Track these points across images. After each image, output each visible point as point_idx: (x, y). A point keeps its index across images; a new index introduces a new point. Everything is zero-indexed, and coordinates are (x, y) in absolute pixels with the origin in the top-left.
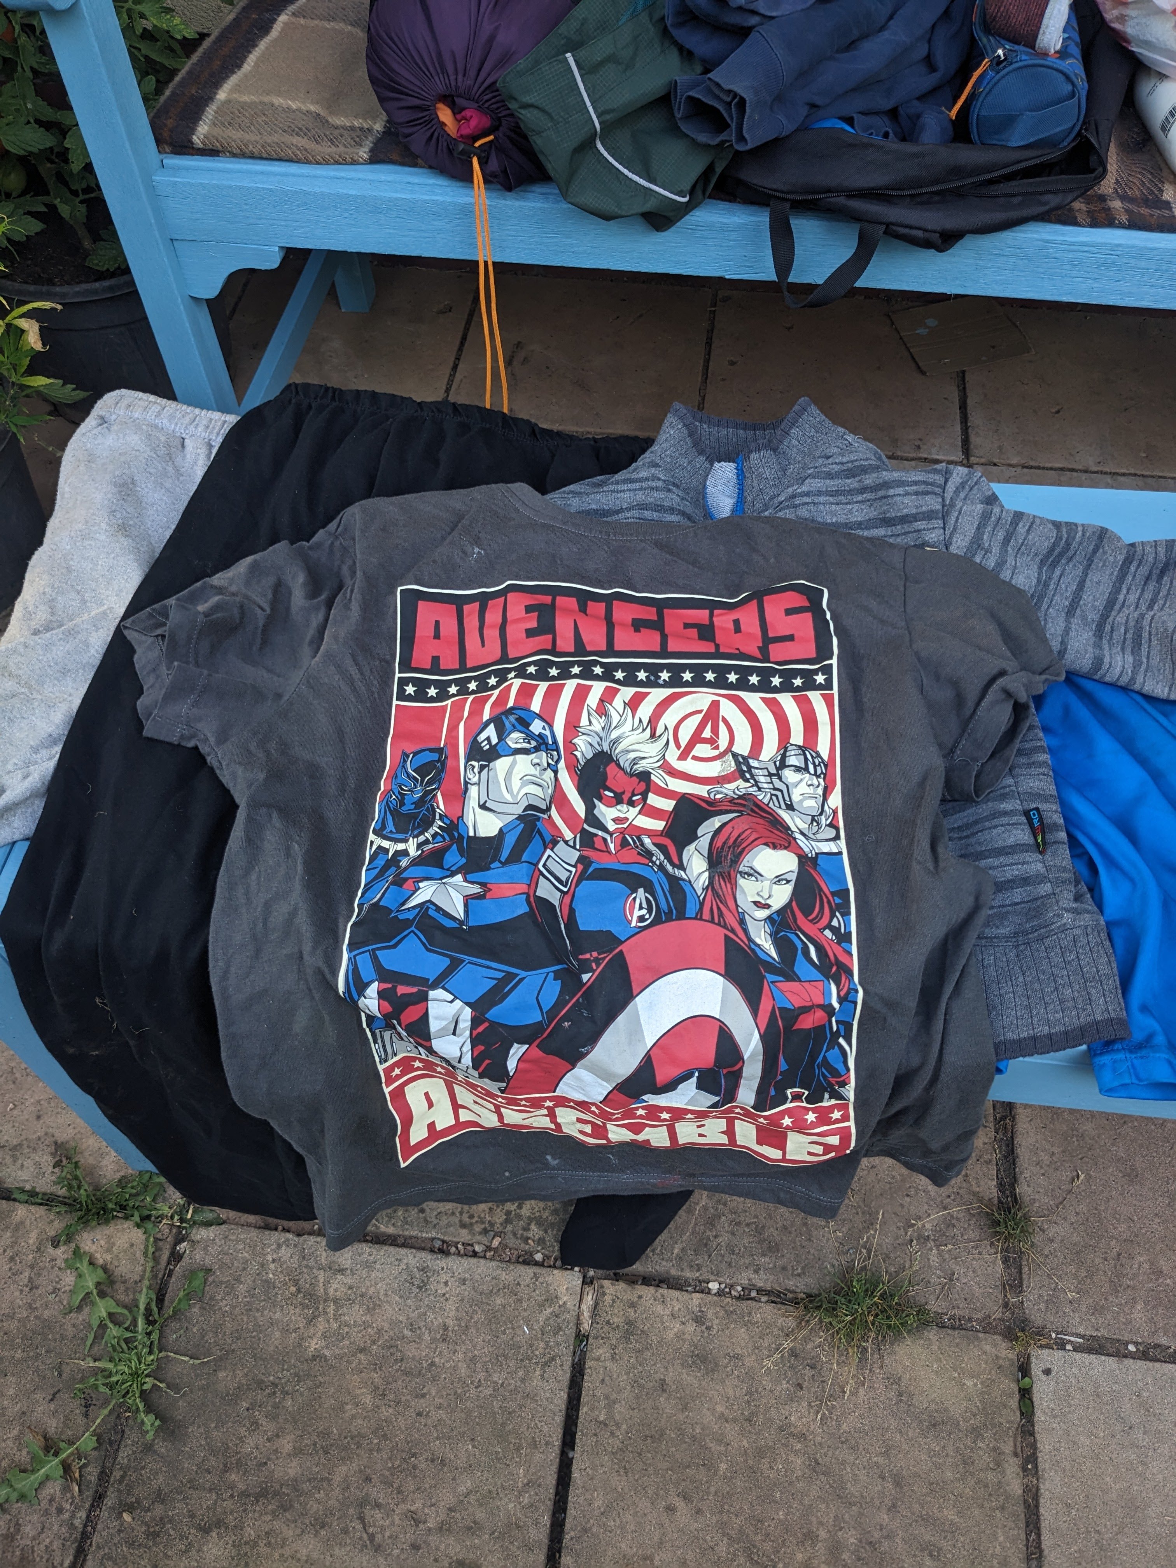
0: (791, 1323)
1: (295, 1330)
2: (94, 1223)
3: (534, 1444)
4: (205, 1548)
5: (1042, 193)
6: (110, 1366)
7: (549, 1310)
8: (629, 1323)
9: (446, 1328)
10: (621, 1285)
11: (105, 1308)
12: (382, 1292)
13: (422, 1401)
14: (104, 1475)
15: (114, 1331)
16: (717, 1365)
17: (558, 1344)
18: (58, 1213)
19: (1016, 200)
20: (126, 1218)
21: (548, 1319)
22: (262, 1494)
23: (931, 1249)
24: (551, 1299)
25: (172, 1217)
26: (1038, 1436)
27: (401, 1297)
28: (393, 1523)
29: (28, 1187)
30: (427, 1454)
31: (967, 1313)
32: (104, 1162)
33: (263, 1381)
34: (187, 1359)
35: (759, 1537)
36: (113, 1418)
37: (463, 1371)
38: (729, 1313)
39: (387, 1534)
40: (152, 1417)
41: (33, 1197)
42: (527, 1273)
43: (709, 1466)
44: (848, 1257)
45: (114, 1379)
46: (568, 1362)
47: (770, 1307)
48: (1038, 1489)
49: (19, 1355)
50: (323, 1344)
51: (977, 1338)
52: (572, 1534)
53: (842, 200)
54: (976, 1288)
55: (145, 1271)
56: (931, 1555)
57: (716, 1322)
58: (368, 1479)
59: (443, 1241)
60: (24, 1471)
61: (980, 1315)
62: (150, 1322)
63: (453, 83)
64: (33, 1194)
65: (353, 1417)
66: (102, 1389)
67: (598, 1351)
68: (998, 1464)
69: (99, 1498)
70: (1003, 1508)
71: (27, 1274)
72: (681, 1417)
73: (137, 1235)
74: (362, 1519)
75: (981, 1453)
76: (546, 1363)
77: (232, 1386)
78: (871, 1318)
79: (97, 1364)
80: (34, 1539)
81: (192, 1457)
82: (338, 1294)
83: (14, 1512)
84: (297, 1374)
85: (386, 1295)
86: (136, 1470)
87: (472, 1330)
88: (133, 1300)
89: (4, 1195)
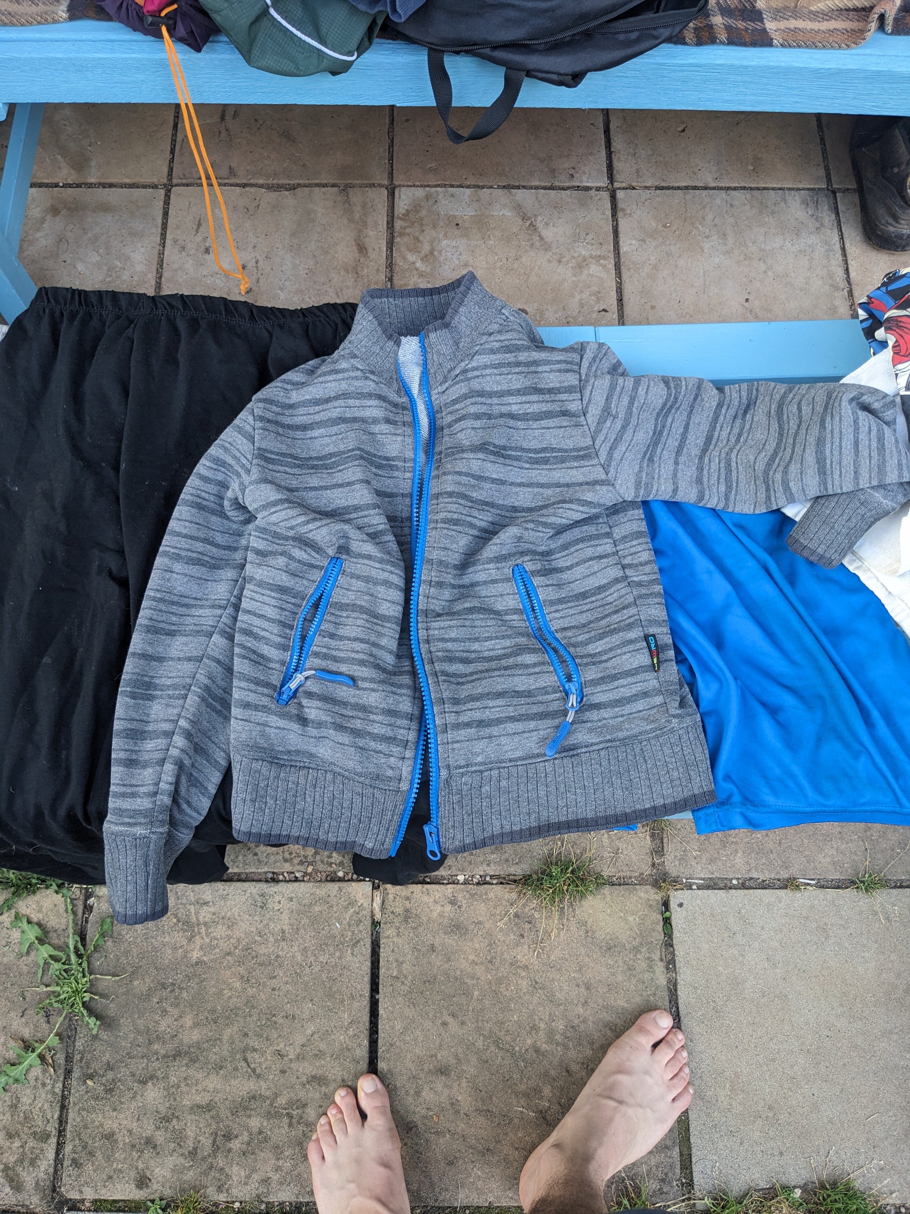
0: (514, 896)
1: (181, 947)
2: (25, 895)
4: (145, 1094)
5: (655, 29)
6: (58, 989)
7: (352, 910)
8: (407, 911)
9: (283, 932)
10: (399, 887)
11: (47, 951)
12: (236, 914)
13: (274, 981)
14: (69, 1059)
15: (55, 966)
16: (467, 930)
17: (361, 932)
20: (47, 887)
21: (352, 916)
22: (177, 1054)
23: (603, 834)
24: (352, 903)
26: (675, 947)
27: (250, 915)
28: (266, 1060)
30: (284, 1014)
31: (628, 874)
33: (165, 984)
34: (110, 977)
35: (503, 1033)
36: (67, 1022)
37: (299, 958)
38: (472, 895)
39: (264, 1067)
40: (93, 1019)
42: (334, 887)
43: (467, 994)
44: (548, 847)
45: (62, 997)
46: (368, 941)
47: (499, 888)
48: (676, 980)
50: (202, 953)
51: (636, 889)
52: (383, 1048)
54: (633, 856)
55: (68, 922)
57: (465, 902)
58: (246, 1035)
59: (273, 873)
60: (13, 1065)
61: (637, 874)
62: (79, 956)
65: (230, 997)
66: (56, 1005)
67: (388, 933)
68: (650, 967)
69: (68, 1073)
70: (654, 993)
72: (447, 966)
73: (59, 899)
74: (245, 1060)
75: (639, 962)
76: (354, 945)
77: (145, 989)
78: (566, 887)
79: (48, 988)
80: (30, 1105)
81: (126, 1038)
82: (206, 919)
83: (13, 1090)
84: (187, 976)
85: (239, 916)
86: (89, 1052)
87: (302, 931)
88: (64, 941)
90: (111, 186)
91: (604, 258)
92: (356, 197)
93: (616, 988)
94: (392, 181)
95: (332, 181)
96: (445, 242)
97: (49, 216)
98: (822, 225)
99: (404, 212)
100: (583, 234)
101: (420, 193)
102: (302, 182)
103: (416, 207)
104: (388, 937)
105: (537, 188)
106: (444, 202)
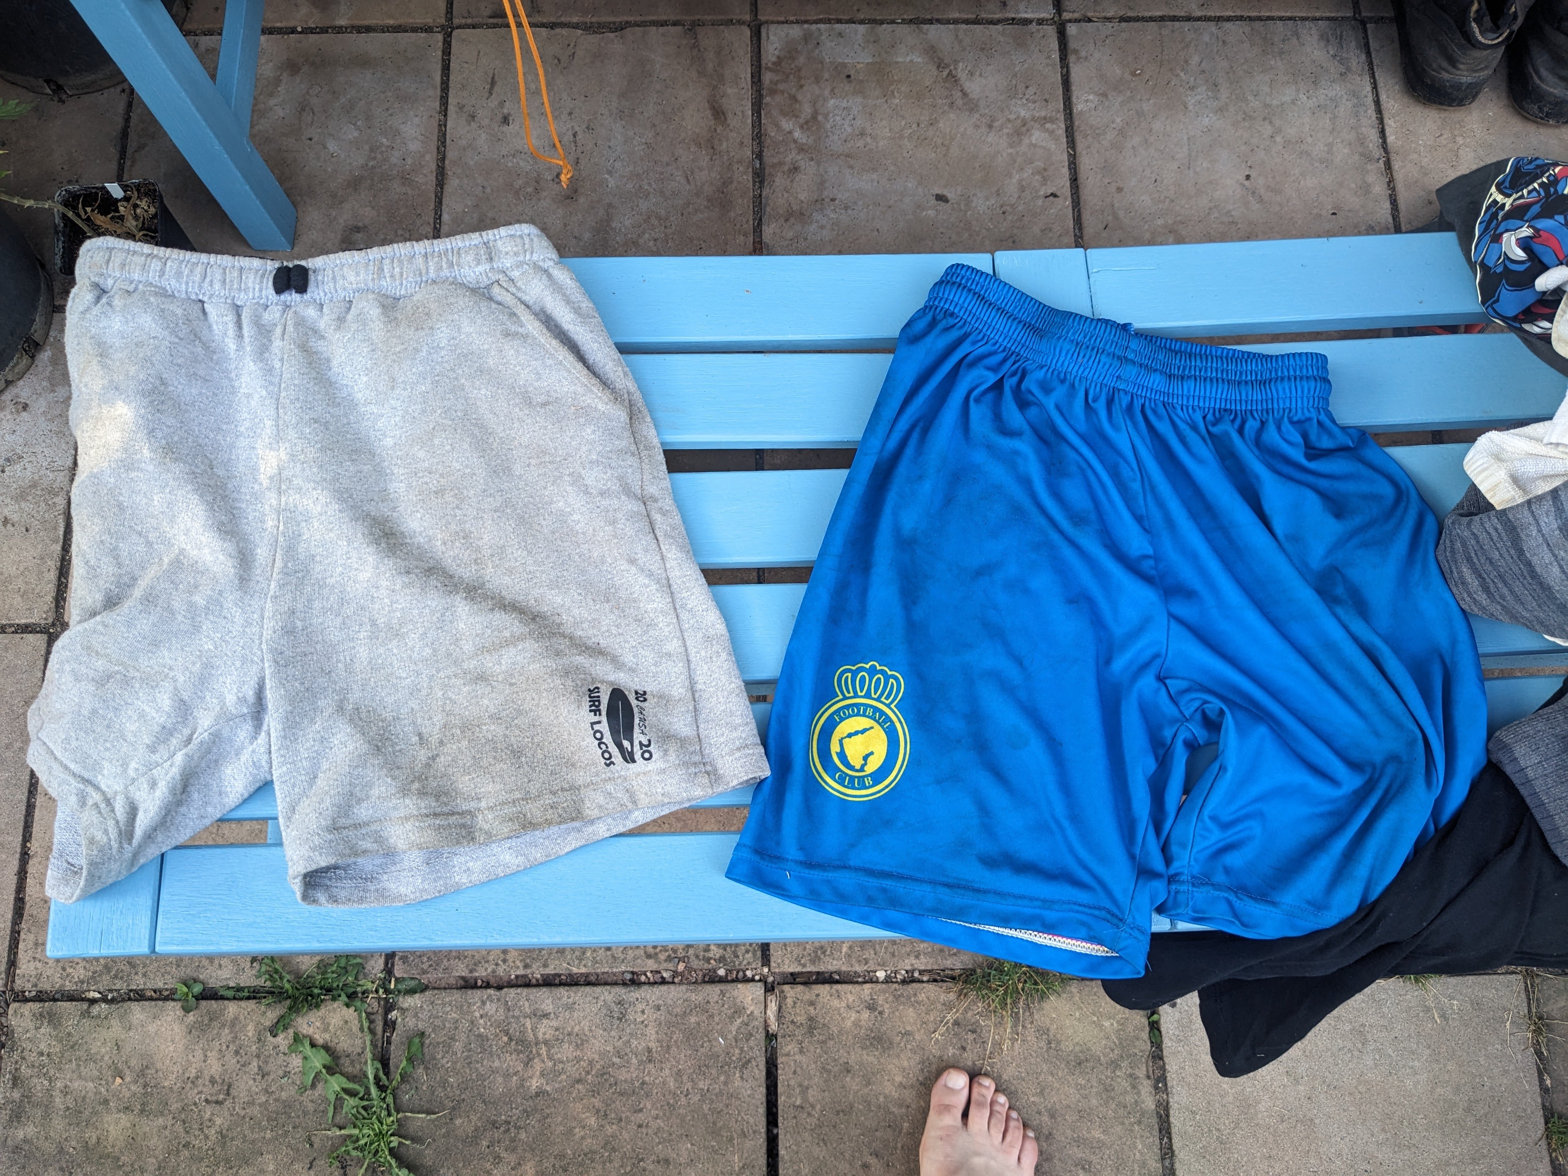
0: (952, 996)
1: (515, 1074)
2: (305, 1010)
3: (744, 1135)
6: (356, 1132)
7: (739, 1021)
8: (811, 1019)
9: (649, 1050)
10: (800, 988)
11: (338, 1083)
12: (586, 1028)
13: (640, 1115)
15: (351, 1102)
16: (891, 1043)
17: (751, 1048)
18: (269, 1004)
20: (334, 999)
21: (739, 1028)
24: (739, 1011)
25: (377, 991)
26: (1166, 1060)
27: (605, 1030)
29: (232, 984)
30: (653, 1157)
33: (496, 1122)
34: (423, 1116)
36: (369, 1173)
37: (672, 1084)
38: (897, 998)
40: (405, 1170)
41: (240, 993)
42: (713, 991)
45: (362, 1142)
46: (762, 1061)
47: (931, 987)
48: (1168, 1103)
49: (269, 1134)
50: (543, 1081)
55: (365, 1043)
56: (1083, 1168)
57: (887, 1006)
59: (633, 973)
62: (382, 1088)
64: (238, 990)
65: (583, 1138)
66: (354, 1153)
67: (787, 1049)
68: (1134, 1087)
70: (1139, 1122)
71: (255, 1064)
72: (866, 1091)
73: (350, 1013)
75: (1119, 1080)
76: (743, 1066)
77: (470, 1130)
78: (1020, 986)
79: (343, 1132)
82: (547, 1036)
84: (525, 1111)
85: (591, 1031)
87: (674, 1049)
88: (361, 1070)
89: (210, 995)
90: (368, 29)
91: (1052, 120)
92: (708, 38)
93: (1089, 1115)
94: (756, 15)
95: (673, 18)
96: (832, 102)
97: (285, 75)
98: (1349, 69)
99: (774, 59)
100: (1021, 88)
101: (796, 31)
102: (631, 19)
103: (791, 52)
105: (956, 22)
106: (829, 44)
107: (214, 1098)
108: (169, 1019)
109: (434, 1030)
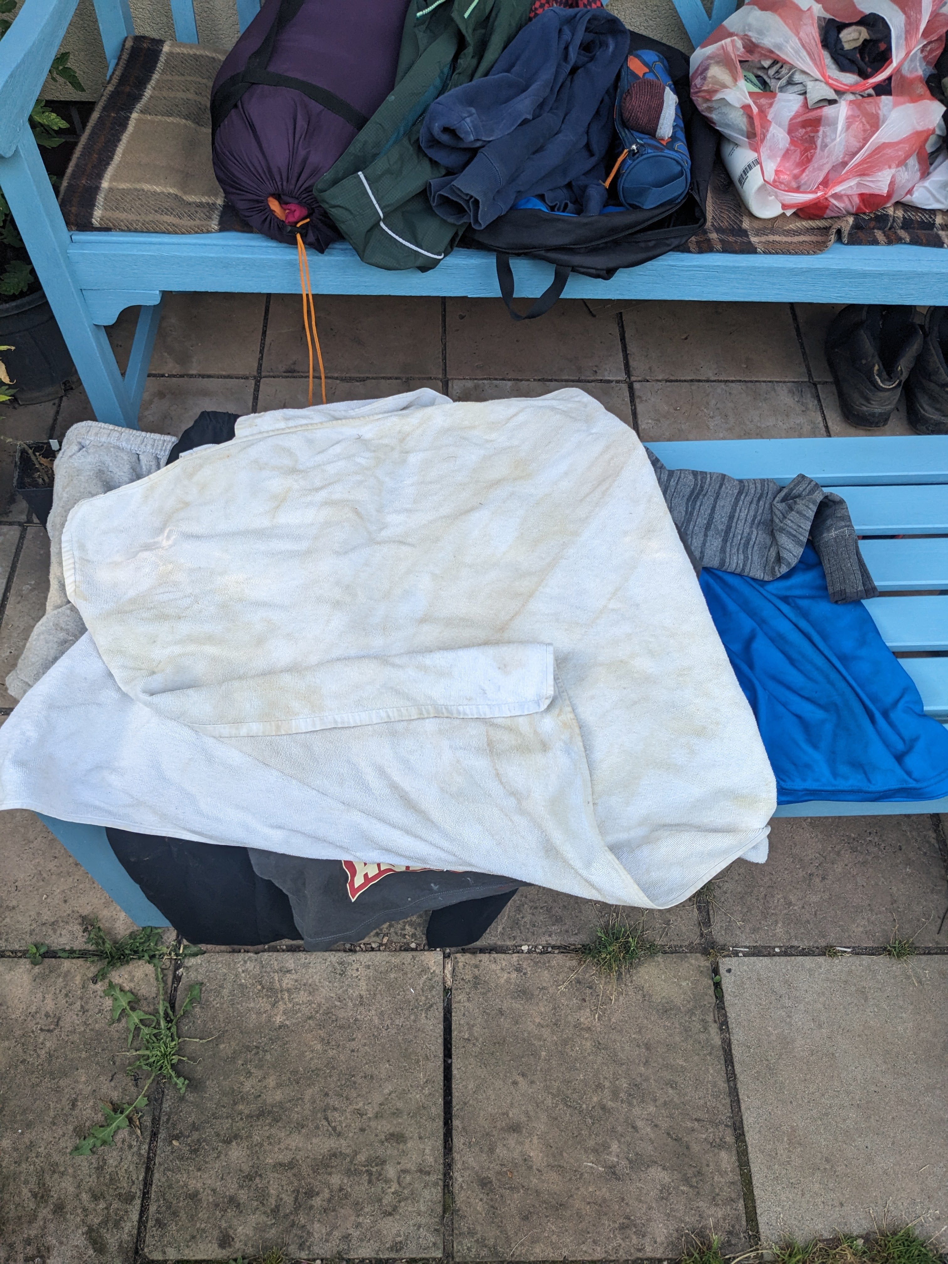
0: (574, 963)
1: (265, 1012)
2: (119, 964)
3: (427, 1058)
4: (230, 1153)
5: (666, 239)
6: (147, 1052)
7: (425, 977)
8: (476, 977)
9: (361, 997)
10: (468, 956)
11: (137, 1017)
12: (317, 980)
13: (353, 1043)
14: (155, 1121)
15: (145, 1030)
16: (532, 995)
17: (434, 996)
18: (93, 961)
19: (651, 244)
20: (139, 958)
21: (425, 982)
22: (261, 1114)
24: (425, 970)
25: (170, 954)
26: (727, 1009)
27: (330, 982)
28: (346, 1118)
29: (68, 948)
30: (362, 1074)
31: (679, 943)
32: (117, 925)
33: (249, 1047)
34: (197, 1040)
35: (570, 1091)
36: (155, 1084)
37: (376, 1021)
38: (536, 963)
39: (344, 1125)
40: (182, 1079)
41: (72, 954)
42: (407, 956)
43: (535, 1054)
44: (605, 919)
45: (151, 1060)
46: (441, 1006)
47: (561, 956)
48: (730, 1040)
49: (84, 1055)
50: (285, 1018)
51: (687, 957)
52: (457, 1107)
53: (543, 253)
54: (683, 927)
55: (158, 990)
57: (529, 969)
58: (327, 1095)
60: (102, 1126)
61: (687, 943)
62: (169, 1021)
63: (280, 187)
64: (72, 951)
65: (311, 1059)
66: (145, 1067)
67: (459, 998)
68: (706, 1029)
69: (154, 1135)
70: (710, 1054)
71: (79, 1003)
72: (515, 1029)
73: (149, 968)
74: (326, 1119)
75: (695, 1023)
76: (427, 1009)
77: (230, 1052)
78: (623, 955)
79: (138, 1052)
80: (116, 1167)
81: (211, 1100)
82: (289, 986)
83: (100, 1153)
84: (271, 1039)
85: (320, 982)
86: (176, 1114)
87: (379, 996)
88: (155, 1009)
89: (51, 954)
90: (209, 376)
93: (674, 1048)
94: (445, 375)
95: (394, 376)
97: (156, 400)
98: (807, 409)
101: (469, 384)
102: (368, 376)
103: (466, 395)
104: (459, 1002)
105: (567, 381)
106: (489, 391)
107: (46, 1028)
108: (21, 970)
109: (209, 981)
